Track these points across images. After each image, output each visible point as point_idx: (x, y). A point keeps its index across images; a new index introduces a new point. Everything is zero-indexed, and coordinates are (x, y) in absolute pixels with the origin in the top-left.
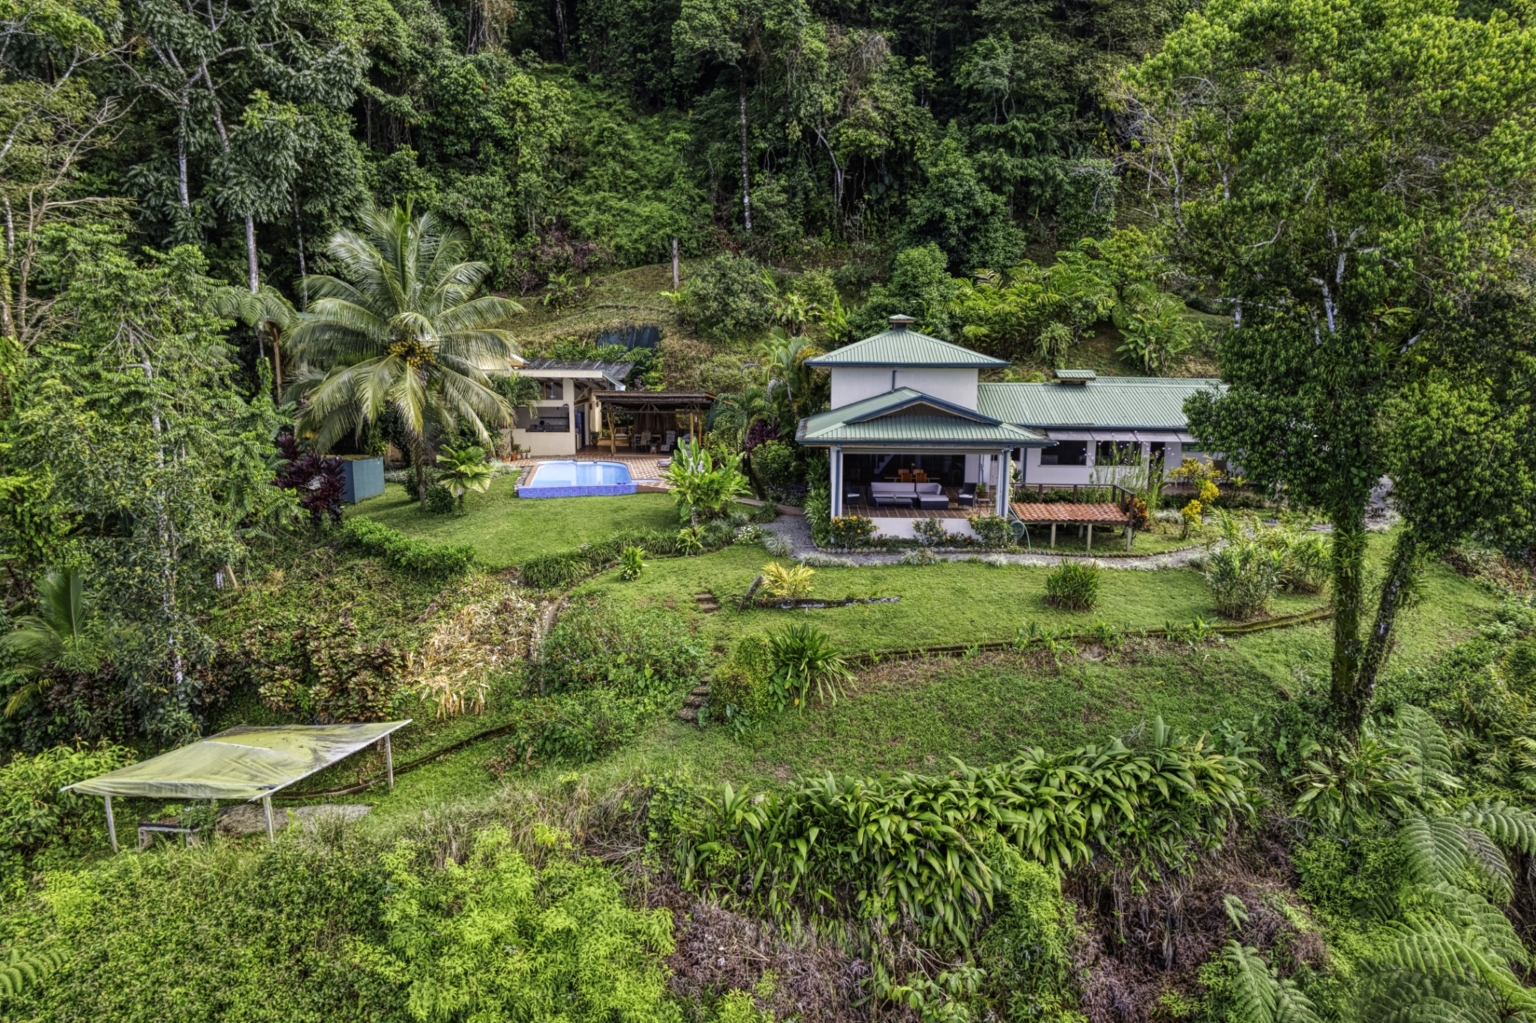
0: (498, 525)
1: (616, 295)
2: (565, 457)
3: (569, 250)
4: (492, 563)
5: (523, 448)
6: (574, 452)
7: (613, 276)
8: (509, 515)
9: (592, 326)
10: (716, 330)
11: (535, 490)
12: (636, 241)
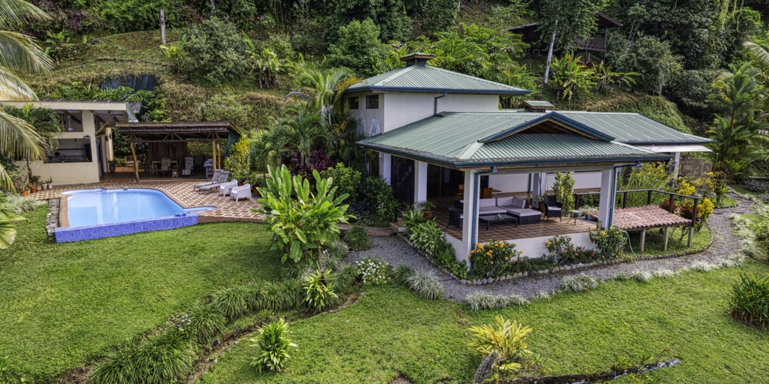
0: (36, 293)
1: (113, 51)
2: (91, 186)
3: (65, 16)
4: (35, 369)
5: (44, 178)
6: (97, 180)
7: (108, 37)
8: (48, 272)
9: (93, 74)
10: (210, 76)
11: (77, 231)
12: (124, 12)
